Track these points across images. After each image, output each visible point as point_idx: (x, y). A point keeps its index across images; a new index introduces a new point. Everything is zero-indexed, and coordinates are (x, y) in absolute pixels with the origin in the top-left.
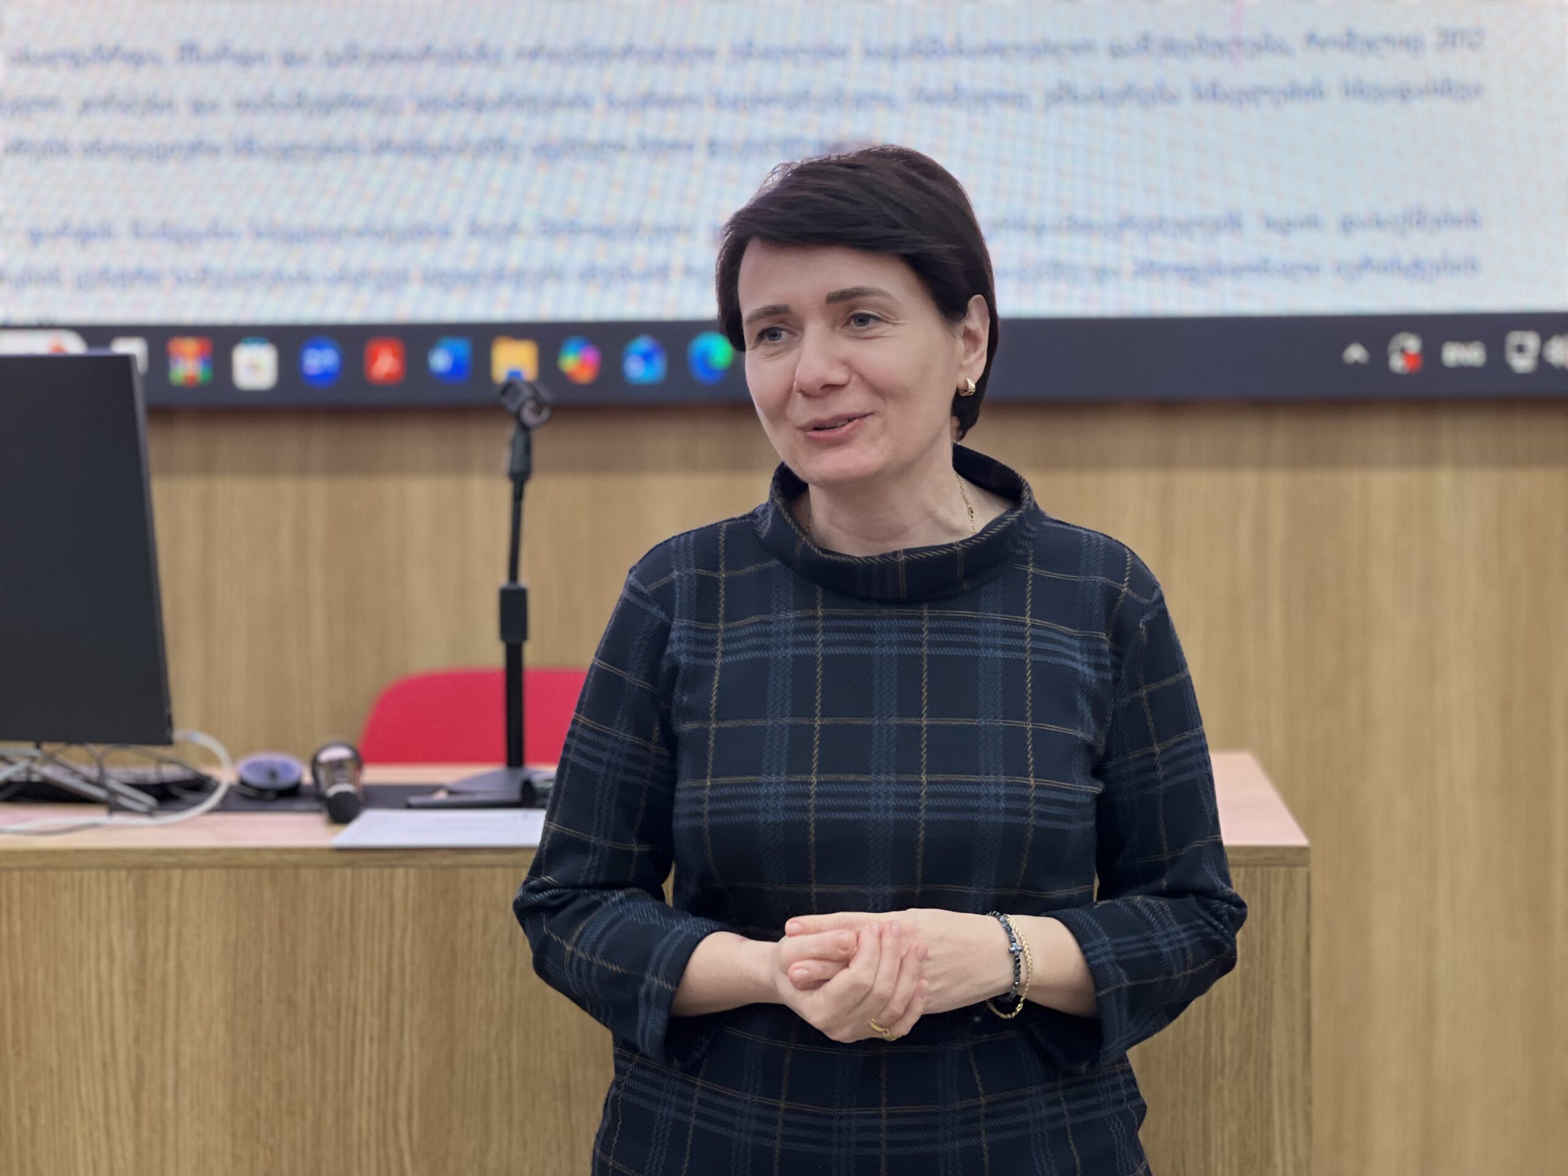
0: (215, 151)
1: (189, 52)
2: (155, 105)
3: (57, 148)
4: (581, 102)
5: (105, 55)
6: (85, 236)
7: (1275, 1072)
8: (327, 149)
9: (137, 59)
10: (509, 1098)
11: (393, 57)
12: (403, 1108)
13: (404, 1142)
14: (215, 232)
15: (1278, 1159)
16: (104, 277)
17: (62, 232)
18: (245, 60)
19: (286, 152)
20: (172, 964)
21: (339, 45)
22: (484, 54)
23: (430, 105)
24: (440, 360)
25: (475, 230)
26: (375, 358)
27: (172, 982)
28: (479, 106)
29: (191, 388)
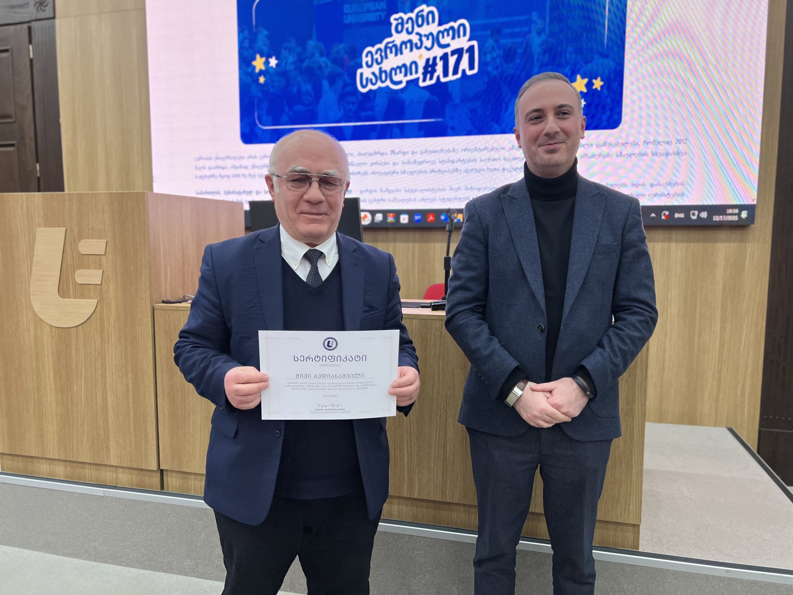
0: (397, 173)
1: (393, 152)
2: (386, 164)
3: (366, 173)
4: (475, 160)
5: (375, 153)
6: (371, 192)
8: (420, 172)
9: (382, 154)
11: (435, 152)
14: (397, 190)
16: (375, 200)
17: (367, 191)
18: (404, 153)
19: (412, 173)
21: (424, 150)
22: (454, 150)
23: (443, 162)
24: (443, 217)
25: (451, 189)
26: (429, 217)
28: (453, 162)
29: (392, 223)
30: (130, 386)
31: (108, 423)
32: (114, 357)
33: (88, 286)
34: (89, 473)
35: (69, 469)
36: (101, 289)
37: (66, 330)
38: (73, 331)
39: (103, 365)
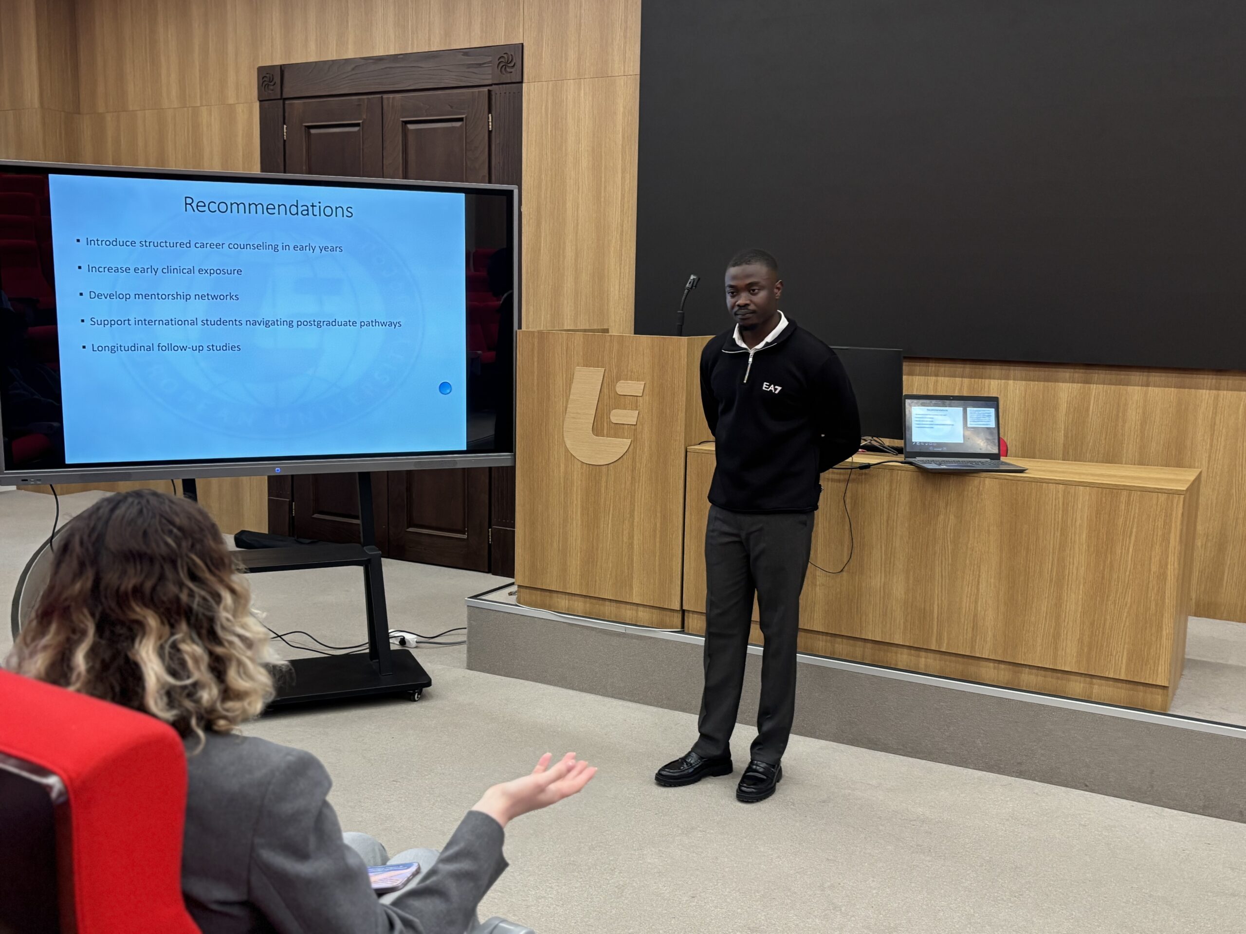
7: (1170, 546)
10: (974, 532)
12: (949, 530)
13: (949, 539)
15: (1169, 567)
20: (897, 492)
27: (897, 496)
30: (658, 525)
31: (632, 560)
32: (643, 496)
33: (623, 426)
34: (609, 609)
35: (588, 605)
36: (635, 430)
37: (597, 467)
38: (604, 469)
39: (632, 503)
